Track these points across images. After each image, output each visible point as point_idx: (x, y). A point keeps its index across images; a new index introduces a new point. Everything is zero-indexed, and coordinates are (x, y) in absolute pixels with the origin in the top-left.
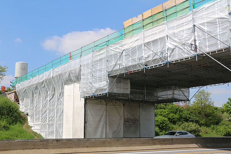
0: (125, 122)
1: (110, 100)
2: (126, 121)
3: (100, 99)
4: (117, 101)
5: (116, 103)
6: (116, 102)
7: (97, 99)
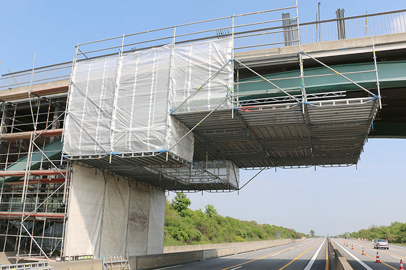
0: (130, 222)
1: (111, 173)
2: (131, 220)
3: (95, 168)
4: (120, 177)
5: (118, 180)
6: (118, 178)
7: (91, 166)
